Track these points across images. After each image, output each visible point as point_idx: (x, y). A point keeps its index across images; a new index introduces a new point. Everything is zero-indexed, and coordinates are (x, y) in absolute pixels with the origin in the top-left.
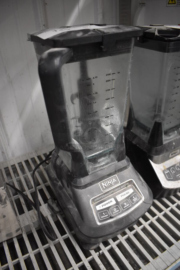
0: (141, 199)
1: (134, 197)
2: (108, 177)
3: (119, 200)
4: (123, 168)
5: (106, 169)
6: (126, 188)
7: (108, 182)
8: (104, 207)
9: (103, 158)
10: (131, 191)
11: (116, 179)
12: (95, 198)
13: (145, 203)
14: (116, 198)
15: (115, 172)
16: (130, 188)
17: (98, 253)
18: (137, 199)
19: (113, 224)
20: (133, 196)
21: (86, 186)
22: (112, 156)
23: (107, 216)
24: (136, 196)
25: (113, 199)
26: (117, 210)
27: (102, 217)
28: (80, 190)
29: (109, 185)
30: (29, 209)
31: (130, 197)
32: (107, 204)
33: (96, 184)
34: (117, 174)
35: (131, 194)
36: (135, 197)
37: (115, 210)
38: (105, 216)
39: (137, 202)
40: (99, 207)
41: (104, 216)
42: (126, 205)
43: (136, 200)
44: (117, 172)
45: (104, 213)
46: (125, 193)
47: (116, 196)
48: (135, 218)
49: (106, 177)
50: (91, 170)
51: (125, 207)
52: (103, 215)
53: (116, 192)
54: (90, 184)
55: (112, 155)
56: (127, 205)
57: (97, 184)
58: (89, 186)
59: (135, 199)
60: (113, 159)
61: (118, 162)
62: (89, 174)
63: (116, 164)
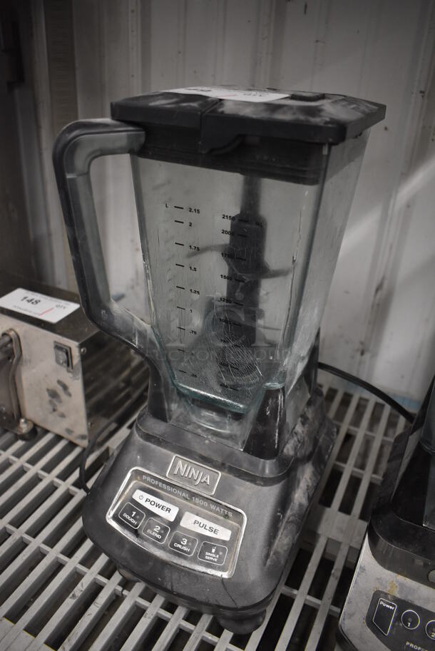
0: (223, 569)
1: (213, 551)
2: (200, 460)
3: (182, 524)
4: (246, 474)
5: (207, 442)
6: (222, 518)
8: (147, 505)
9: (214, 413)
10: (225, 534)
11: (213, 481)
12: (144, 473)
13: (226, 589)
14: (183, 514)
15: (221, 467)
16: (229, 529)
18: (216, 560)
19: (127, 546)
20: (215, 546)
21: (148, 437)
22: (236, 427)
23: (134, 522)
24: (221, 553)
25: (175, 511)
26: (159, 533)
27: (125, 515)
29: (190, 477)
31: (207, 543)
32: (158, 506)
33: (169, 452)
34: (224, 473)
35: (217, 540)
36: (216, 553)
37: (155, 530)
38: (131, 520)
39: (209, 566)
40: (141, 497)
41: (129, 518)
42: (183, 545)
43: (211, 558)
44: (226, 470)
45: (134, 513)
46: (209, 524)
47: (189, 511)
48: (174, 584)
49: (197, 457)
50: (177, 417)
51: (179, 546)
52: (130, 516)
53: (195, 504)
54: (159, 441)
55: (239, 425)
56: (185, 548)
57: (172, 453)
58: (154, 443)
59: (211, 556)
60: (235, 436)
61: (244, 450)
62: (167, 422)
63: (237, 452)
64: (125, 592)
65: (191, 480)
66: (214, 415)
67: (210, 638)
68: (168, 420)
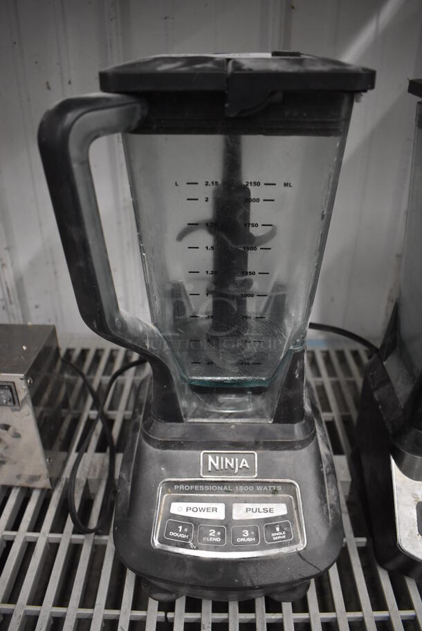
0: (295, 542)
1: (278, 529)
2: (231, 447)
3: (235, 517)
4: (283, 443)
5: (233, 427)
6: (271, 495)
7: (227, 461)
8: (190, 514)
9: (234, 396)
10: (280, 510)
11: (251, 462)
12: (178, 483)
13: (304, 559)
14: (232, 508)
15: (255, 446)
16: (282, 503)
17: (162, 614)
18: (284, 537)
19: (189, 564)
20: (277, 524)
21: (166, 445)
22: (260, 402)
23: (184, 536)
24: (285, 529)
25: (221, 507)
26: (217, 536)
27: (172, 534)
28: (151, 448)
29: (226, 467)
30: (100, 448)
31: (269, 524)
32: (202, 510)
33: (194, 452)
34: (260, 452)
35: (276, 518)
36: (282, 530)
37: (210, 534)
38: (181, 535)
39: (280, 545)
40: (178, 509)
41: (177, 535)
42: (246, 538)
43: (279, 537)
44: (261, 448)
45: (181, 527)
46: (262, 506)
47: (235, 503)
49: (227, 446)
50: (194, 413)
51: (243, 540)
52: (178, 532)
53: (239, 493)
54: (180, 445)
55: (263, 398)
56: (249, 540)
57: (197, 452)
58: (174, 449)
59: (278, 535)
60: (262, 410)
61: (274, 422)
62: (183, 422)
63: (267, 425)
64: (170, 615)
65: (230, 471)
66: (233, 398)
67: (273, 617)
68: (184, 419)
